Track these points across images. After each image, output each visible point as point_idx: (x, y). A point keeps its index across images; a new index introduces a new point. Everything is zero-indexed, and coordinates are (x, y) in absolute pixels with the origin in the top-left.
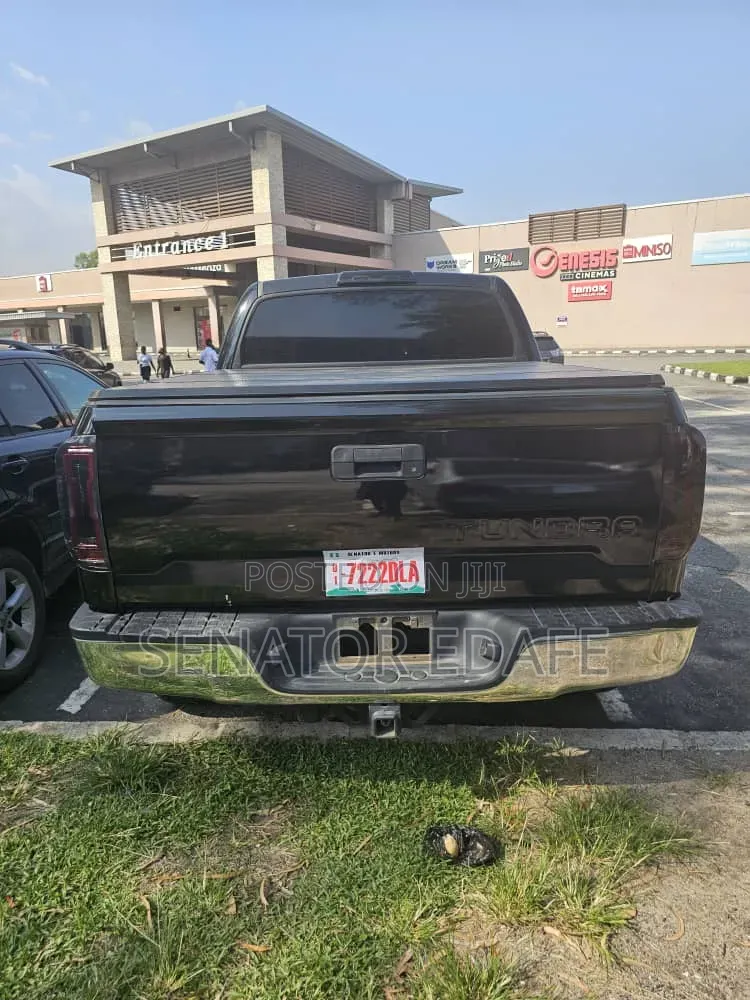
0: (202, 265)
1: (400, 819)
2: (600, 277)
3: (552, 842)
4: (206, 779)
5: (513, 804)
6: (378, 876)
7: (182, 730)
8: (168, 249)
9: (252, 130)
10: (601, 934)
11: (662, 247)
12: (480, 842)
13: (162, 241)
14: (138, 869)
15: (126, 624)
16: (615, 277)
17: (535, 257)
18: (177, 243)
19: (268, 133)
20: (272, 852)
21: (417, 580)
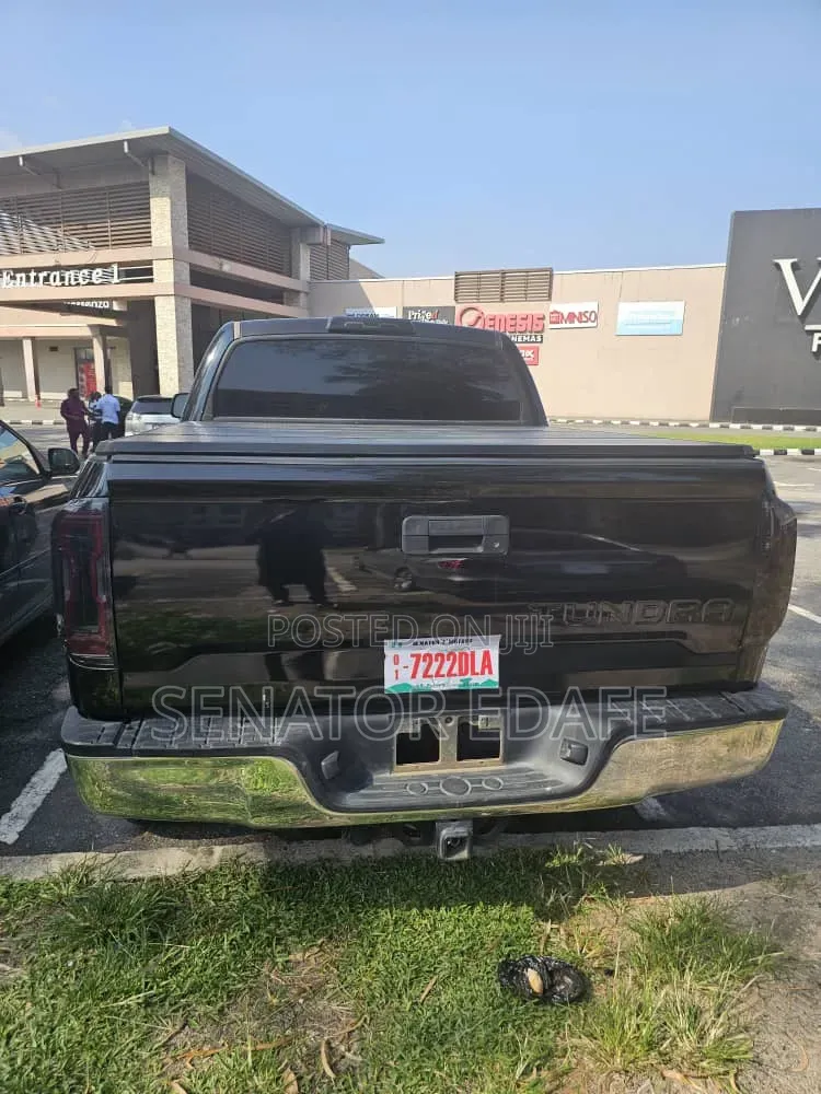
0: (85, 300)
1: (462, 953)
2: (526, 342)
3: (641, 968)
4: (214, 920)
5: (581, 926)
6: (457, 1027)
7: (170, 860)
8: (46, 279)
9: (151, 154)
10: (727, 1073)
11: (588, 315)
12: (568, 976)
13: (39, 270)
14: (156, 1046)
15: (136, 735)
16: (541, 342)
17: (462, 315)
18: (57, 273)
19: (171, 158)
20: (321, 1008)
21: (490, 672)
